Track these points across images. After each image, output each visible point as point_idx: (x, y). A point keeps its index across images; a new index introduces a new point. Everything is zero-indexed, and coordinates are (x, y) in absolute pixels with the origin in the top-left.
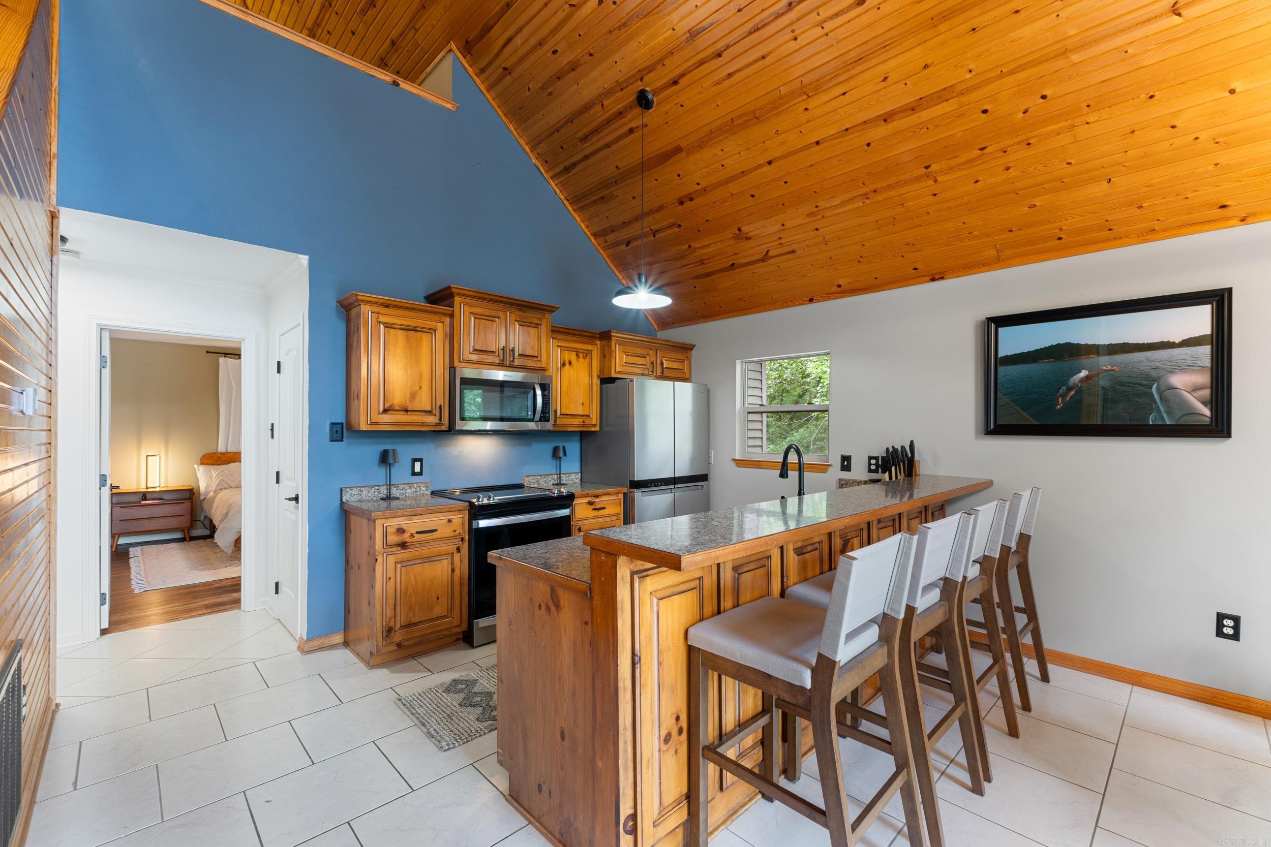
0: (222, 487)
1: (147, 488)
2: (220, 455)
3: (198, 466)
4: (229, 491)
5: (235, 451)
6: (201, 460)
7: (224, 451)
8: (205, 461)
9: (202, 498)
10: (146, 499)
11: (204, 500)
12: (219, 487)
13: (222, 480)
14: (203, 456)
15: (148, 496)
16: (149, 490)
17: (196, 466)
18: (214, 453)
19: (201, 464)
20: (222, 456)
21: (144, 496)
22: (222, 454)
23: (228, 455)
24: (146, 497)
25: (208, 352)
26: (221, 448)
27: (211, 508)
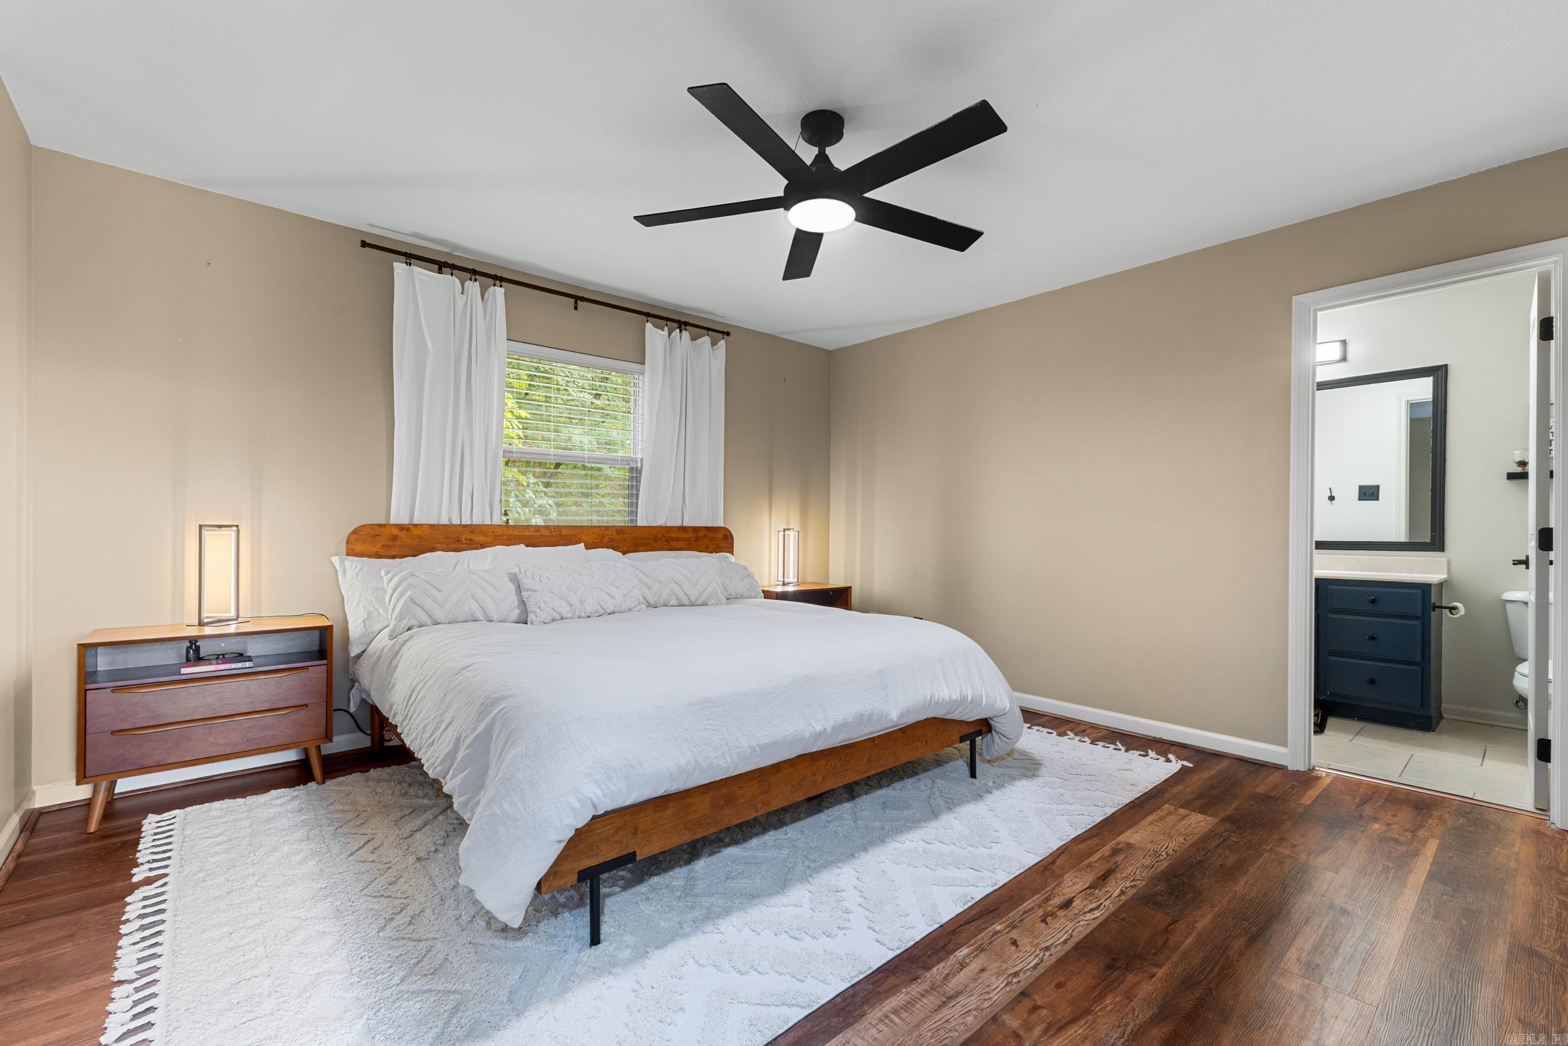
0: (414, 622)
1: (201, 624)
2: (395, 532)
3: (342, 562)
4: (436, 633)
5: (432, 522)
6: (348, 542)
7: (404, 520)
8: (359, 547)
9: (354, 651)
10: (199, 660)
11: (359, 656)
12: (405, 623)
13: (413, 601)
14: (354, 532)
15: (205, 649)
16: (208, 631)
17: (335, 560)
18: (380, 525)
19: (348, 555)
20: (400, 534)
21: (194, 652)
22: (402, 527)
23: (415, 531)
24: (197, 649)
25: (364, 244)
26: (399, 515)
27: (387, 686)
